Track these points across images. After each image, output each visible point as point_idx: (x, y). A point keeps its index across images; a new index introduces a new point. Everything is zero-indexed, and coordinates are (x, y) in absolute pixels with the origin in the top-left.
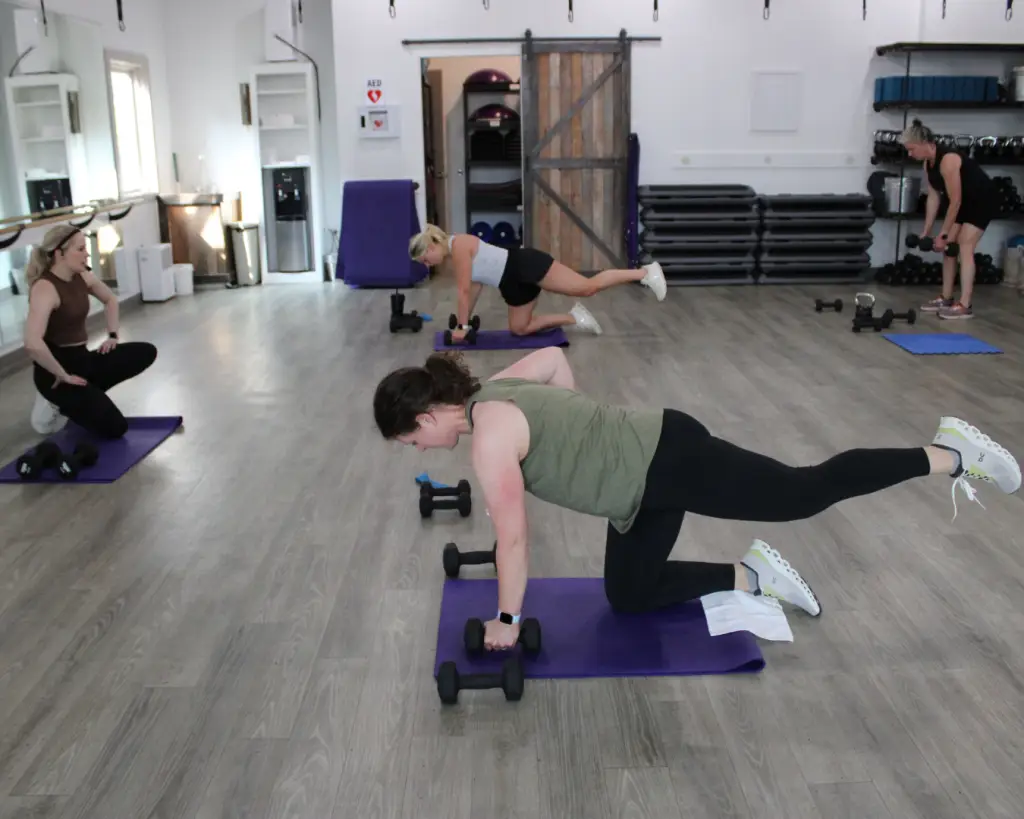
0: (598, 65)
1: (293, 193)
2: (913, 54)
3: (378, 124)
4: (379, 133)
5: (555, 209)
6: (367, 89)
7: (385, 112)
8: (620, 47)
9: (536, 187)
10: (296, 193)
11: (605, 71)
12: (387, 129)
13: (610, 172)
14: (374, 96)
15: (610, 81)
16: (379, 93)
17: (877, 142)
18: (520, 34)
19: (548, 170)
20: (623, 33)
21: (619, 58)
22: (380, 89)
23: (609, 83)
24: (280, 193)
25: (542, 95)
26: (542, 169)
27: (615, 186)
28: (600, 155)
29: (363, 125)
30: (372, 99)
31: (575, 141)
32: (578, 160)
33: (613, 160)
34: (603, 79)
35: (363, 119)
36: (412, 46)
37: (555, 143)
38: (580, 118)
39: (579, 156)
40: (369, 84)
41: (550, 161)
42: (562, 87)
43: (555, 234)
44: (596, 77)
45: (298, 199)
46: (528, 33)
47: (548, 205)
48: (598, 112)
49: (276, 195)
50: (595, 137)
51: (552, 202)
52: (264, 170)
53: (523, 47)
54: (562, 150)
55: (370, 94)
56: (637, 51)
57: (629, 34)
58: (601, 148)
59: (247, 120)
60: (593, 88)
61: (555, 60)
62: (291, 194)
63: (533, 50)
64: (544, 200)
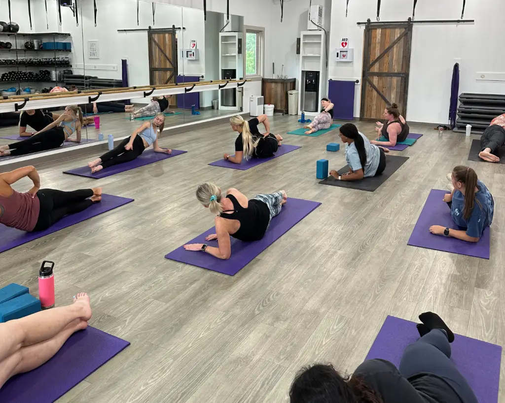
0: (398, 33)
3: (344, 56)
4: (344, 60)
5: (375, 93)
6: (342, 42)
7: (347, 51)
9: (367, 84)
10: (314, 81)
11: (400, 36)
12: (347, 58)
13: (399, 78)
14: (344, 44)
15: (402, 39)
16: (346, 44)
18: (366, 21)
19: (372, 76)
20: (410, 19)
21: (408, 30)
22: (347, 42)
23: (402, 41)
24: (308, 81)
26: (370, 76)
28: (396, 71)
29: (338, 56)
30: (343, 46)
31: (385, 65)
32: (386, 73)
33: (402, 73)
34: (399, 39)
35: (338, 53)
36: (361, 25)
37: (377, 65)
38: (388, 55)
39: (387, 71)
40: (343, 40)
41: (374, 73)
42: (381, 43)
43: (374, 103)
44: (396, 38)
45: (314, 83)
46: (369, 20)
47: (372, 91)
48: (396, 52)
49: (306, 81)
50: (394, 63)
51: (374, 90)
52: (303, 71)
53: (366, 26)
54: (379, 69)
55: (342, 44)
56: (415, 27)
57: (413, 20)
58: (396, 68)
59: (298, 52)
60: (395, 43)
61: (379, 31)
62: (312, 81)
63: (370, 27)
64: (370, 89)
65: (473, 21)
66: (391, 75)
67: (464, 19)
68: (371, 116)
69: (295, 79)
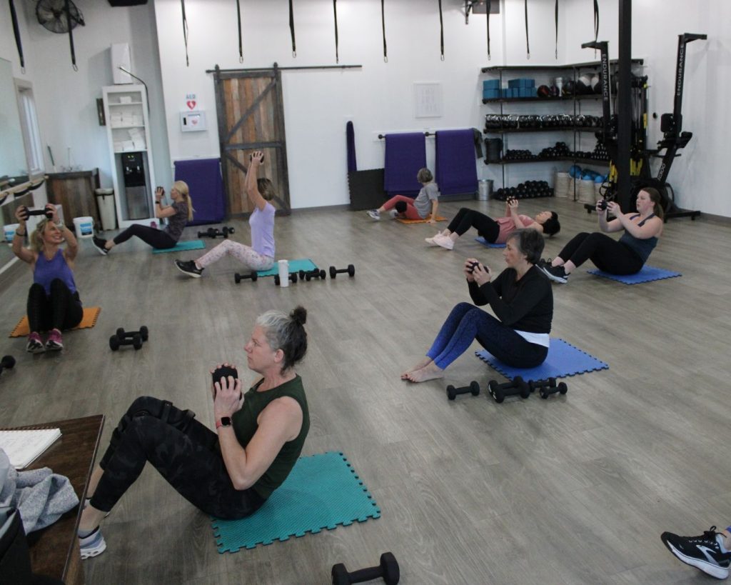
0: (262, 84)
1: (136, 169)
2: (503, 72)
3: (195, 122)
6: (186, 101)
7: (199, 115)
8: (274, 73)
9: (229, 162)
10: (138, 168)
11: (266, 88)
12: (198, 126)
13: (274, 150)
14: (191, 105)
15: (270, 94)
16: (194, 103)
17: (487, 121)
18: (213, 68)
19: (235, 150)
20: (275, 65)
21: (275, 80)
22: (195, 100)
23: (270, 96)
24: (128, 169)
25: (229, 104)
26: (231, 150)
27: (277, 158)
28: (267, 140)
29: (185, 123)
30: (190, 107)
31: (251, 132)
32: (253, 144)
33: (275, 142)
34: (265, 93)
35: (185, 120)
36: (208, 74)
37: (239, 134)
38: (253, 118)
39: (254, 141)
40: (187, 97)
41: (237, 145)
42: (240, 100)
44: (261, 92)
45: (139, 172)
46: (217, 67)
47: (237, 172)
48: (264, 112)
49: (125, 170)
50: (263, 128)
51: (239, 170)
52: (116, 155)
53: (214, 75)
54: (243, 138)
55: (188, 103)
56: (285, 76)
57: (280, 65)
58: (267, 135)
59: (103, 122)
60: (260, 99)
61: (235, 83)
62: (135, 169)
63: (220, 77)
64: (235, 169)
65: (360, 66)
66: (261, 145)
67: (340, 64)
68: (241, 209)
69: (97, 170)
